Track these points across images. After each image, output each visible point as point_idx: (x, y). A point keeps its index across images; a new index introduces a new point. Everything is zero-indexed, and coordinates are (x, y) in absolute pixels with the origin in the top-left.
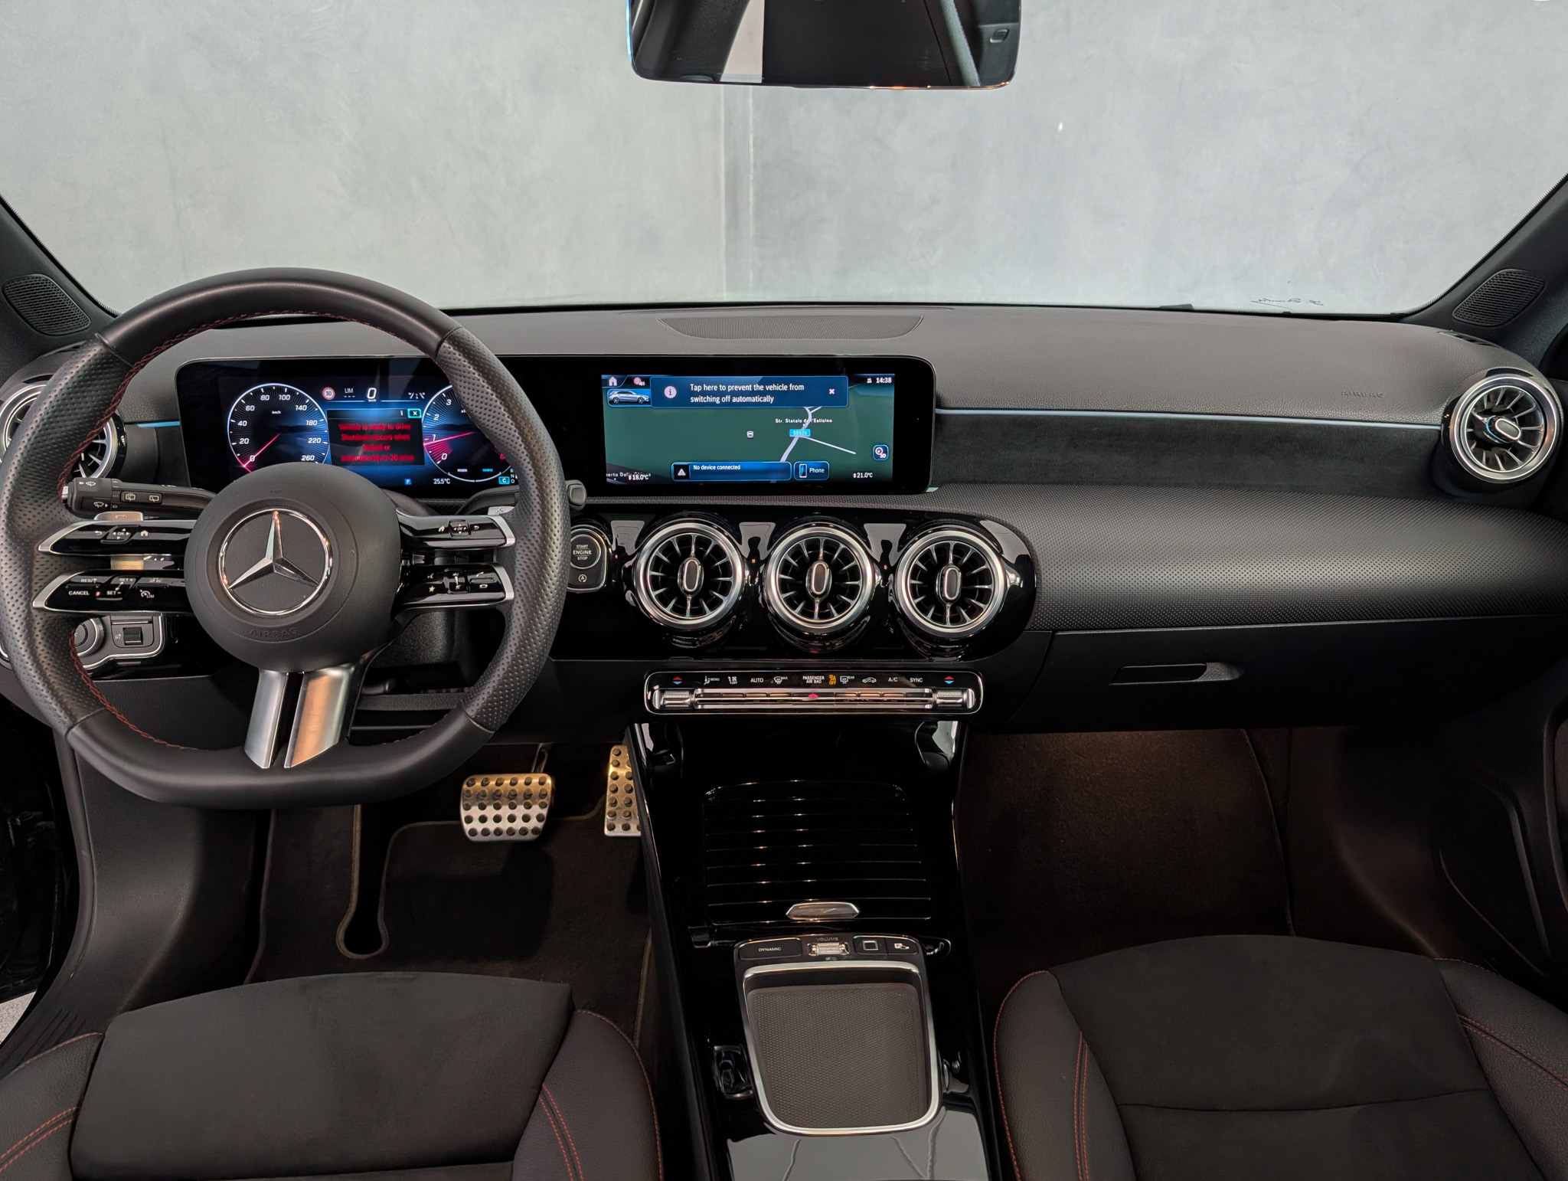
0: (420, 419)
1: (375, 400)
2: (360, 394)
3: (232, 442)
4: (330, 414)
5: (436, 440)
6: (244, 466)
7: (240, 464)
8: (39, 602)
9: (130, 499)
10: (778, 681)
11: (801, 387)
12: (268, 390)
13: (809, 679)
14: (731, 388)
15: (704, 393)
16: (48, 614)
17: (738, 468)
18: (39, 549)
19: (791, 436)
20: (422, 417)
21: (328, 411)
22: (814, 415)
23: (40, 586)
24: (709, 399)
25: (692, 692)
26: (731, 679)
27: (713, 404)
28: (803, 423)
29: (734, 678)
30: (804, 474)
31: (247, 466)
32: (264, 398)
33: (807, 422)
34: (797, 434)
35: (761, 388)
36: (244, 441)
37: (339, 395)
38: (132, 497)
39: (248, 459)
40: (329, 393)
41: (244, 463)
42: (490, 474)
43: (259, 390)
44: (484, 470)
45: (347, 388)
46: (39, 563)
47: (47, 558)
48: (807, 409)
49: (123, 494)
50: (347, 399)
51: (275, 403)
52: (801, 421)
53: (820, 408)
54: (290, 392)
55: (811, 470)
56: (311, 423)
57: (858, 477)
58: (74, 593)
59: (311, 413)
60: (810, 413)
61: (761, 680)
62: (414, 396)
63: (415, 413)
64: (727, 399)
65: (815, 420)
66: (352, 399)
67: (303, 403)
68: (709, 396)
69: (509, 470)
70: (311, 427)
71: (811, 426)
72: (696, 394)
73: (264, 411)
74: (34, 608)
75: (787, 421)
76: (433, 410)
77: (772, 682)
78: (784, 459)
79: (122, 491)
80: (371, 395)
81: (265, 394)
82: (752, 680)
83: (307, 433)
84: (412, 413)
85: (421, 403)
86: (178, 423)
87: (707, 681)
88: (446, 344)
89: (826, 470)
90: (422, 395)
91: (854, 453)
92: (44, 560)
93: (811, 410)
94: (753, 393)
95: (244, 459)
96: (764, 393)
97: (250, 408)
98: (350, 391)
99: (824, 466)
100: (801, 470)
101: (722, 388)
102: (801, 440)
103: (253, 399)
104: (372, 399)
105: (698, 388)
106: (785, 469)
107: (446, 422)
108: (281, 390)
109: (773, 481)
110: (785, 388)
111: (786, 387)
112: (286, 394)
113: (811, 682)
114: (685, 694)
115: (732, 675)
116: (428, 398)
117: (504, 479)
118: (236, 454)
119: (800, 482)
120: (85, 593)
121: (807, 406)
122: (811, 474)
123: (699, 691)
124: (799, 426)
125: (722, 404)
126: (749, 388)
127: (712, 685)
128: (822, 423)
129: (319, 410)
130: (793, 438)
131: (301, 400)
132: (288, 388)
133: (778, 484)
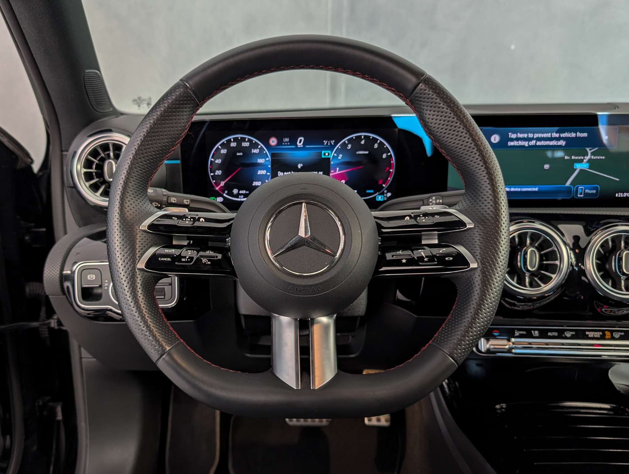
0: (330, 158)
1: (302, 146)
2: (293, 141)
3: (211, 172)
4: (273, 155)
5: (339, 171)
6: (217, 189)
7: (214, 187)
8: (141, 265)
9: (173, 202)
10: (568, 334)
11: (585, 135)
12: (235, 140)
13: (591, 334)
14: (536, 136)
15: (518, 139)
16: (146, 273)
17: (536, 189)
18: (140, 228)
19: (575, 168)
20: (331, 157)
21: (272, 153)
22: (592, 154)
23: (141, 254)
24: (521, 143)
25: (509, 340)
26: (534, 332)
27: (524, 146)
28: (584, 159)
29: (537, 332)
30: (581, 194)
31: (219, 189)
32: (233, 145)
33: (587, 158)
34: (578, 167)
35: (557, 135)
36: (218, 173)
37: (280, 142)
38: (175, 200)
39: (220, 184)
40: (273, 141)
41: (217, 186)
42: (371, 194)
43: (230, 139)
44: (368, 191)
45: (285, 138)
46: (139, 238)
47: (145, 234)
48: (588, 149)
49: (169, 198)
50: (285, 145)
51: (239, 148)
52: (582, 158)
53: (596, 149)
54: (250, 141)
55: (587, 191)
56: (261, 161)
57: (619, 196)
58: (162, 259)
59: (261, 154)
60: (589, 152)
61: (556, 334)
62: (327, 143)
63: (327, 154)
64: (533, 143)
65: (592, 157)
66: (287, 145)
67: (257, 148)
68: (521, 141)
69: (384, 191)
70: (260, 163)
71: (590, 161)
72: (512, 140)
73: (232, 152)
74: (138, 269)
75: (573, 157)
76: (338, 152)
77: (564, 335)
78: (568, 184)
79: (168, 197)
80: (300, 142)
81: (234, 142)
82: (549, 334)
83: (256, 167)
84: (325, 154)
85: (331, 148)
86: (179, 162)
87: (517, 333)
88: (422, 86)
89: (597, 190)
90: (333, 142)
91: (618, 180)
92: (143, 235)
93: (590, 150)
94: (551, 139)
95: (217, 184)
96: (558, 139)
97: (224, 151)
98: (287, 140)
99: (596, 189)
100: (580, 191)
101: (531, 135)
102: (581, 171)
103: (226, 145)
104: (300, 145)
105: (514, 136)
106: (569, 190)
107: (347, 159)
108: (243, 140)
109: (560, 198)
110: (573, 135)
111: (575, 134)
112: (247, 142)
113: (592, 336)
114: (505, 342)
115: (535, 330)
116: (336, 144)
117: (380, 197)
118: (213, 180)
119: (577, 199)
120: (169, 259)
121: (588, 147)
122: (586, 194)
123: (513, 340)
124: (581, 161)
125: (529, 146)
126: (549, 135)
127: (521, 336)
128: (597, 159)
129: (266, 152)
130: (576, 169)
131: (256, 146)
132: (248, 138)
133: (563, 200)
